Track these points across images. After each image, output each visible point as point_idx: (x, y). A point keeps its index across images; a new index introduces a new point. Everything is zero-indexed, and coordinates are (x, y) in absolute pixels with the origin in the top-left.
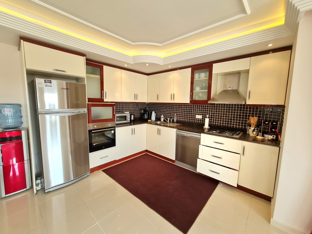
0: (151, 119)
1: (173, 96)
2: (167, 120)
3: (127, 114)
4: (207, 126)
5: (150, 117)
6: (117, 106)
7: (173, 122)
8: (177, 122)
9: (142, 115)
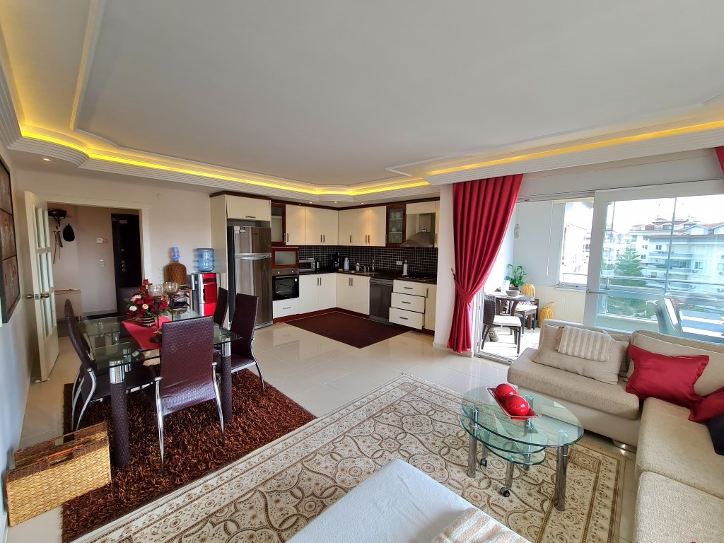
0: (343, 268)
1: (368, 238)
2: (363, 268)
3: (311, 260)
4: (405, 273)
5: (342, 265)
6: (301, 251)
7: (371, 270)
8: (376, 270)
9: (332, 263)
